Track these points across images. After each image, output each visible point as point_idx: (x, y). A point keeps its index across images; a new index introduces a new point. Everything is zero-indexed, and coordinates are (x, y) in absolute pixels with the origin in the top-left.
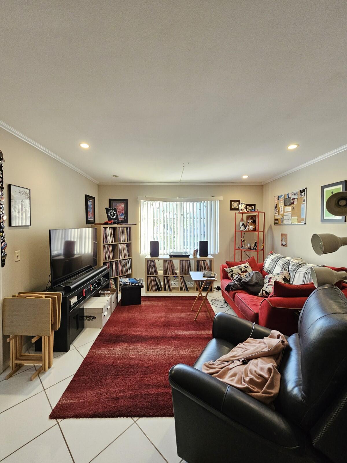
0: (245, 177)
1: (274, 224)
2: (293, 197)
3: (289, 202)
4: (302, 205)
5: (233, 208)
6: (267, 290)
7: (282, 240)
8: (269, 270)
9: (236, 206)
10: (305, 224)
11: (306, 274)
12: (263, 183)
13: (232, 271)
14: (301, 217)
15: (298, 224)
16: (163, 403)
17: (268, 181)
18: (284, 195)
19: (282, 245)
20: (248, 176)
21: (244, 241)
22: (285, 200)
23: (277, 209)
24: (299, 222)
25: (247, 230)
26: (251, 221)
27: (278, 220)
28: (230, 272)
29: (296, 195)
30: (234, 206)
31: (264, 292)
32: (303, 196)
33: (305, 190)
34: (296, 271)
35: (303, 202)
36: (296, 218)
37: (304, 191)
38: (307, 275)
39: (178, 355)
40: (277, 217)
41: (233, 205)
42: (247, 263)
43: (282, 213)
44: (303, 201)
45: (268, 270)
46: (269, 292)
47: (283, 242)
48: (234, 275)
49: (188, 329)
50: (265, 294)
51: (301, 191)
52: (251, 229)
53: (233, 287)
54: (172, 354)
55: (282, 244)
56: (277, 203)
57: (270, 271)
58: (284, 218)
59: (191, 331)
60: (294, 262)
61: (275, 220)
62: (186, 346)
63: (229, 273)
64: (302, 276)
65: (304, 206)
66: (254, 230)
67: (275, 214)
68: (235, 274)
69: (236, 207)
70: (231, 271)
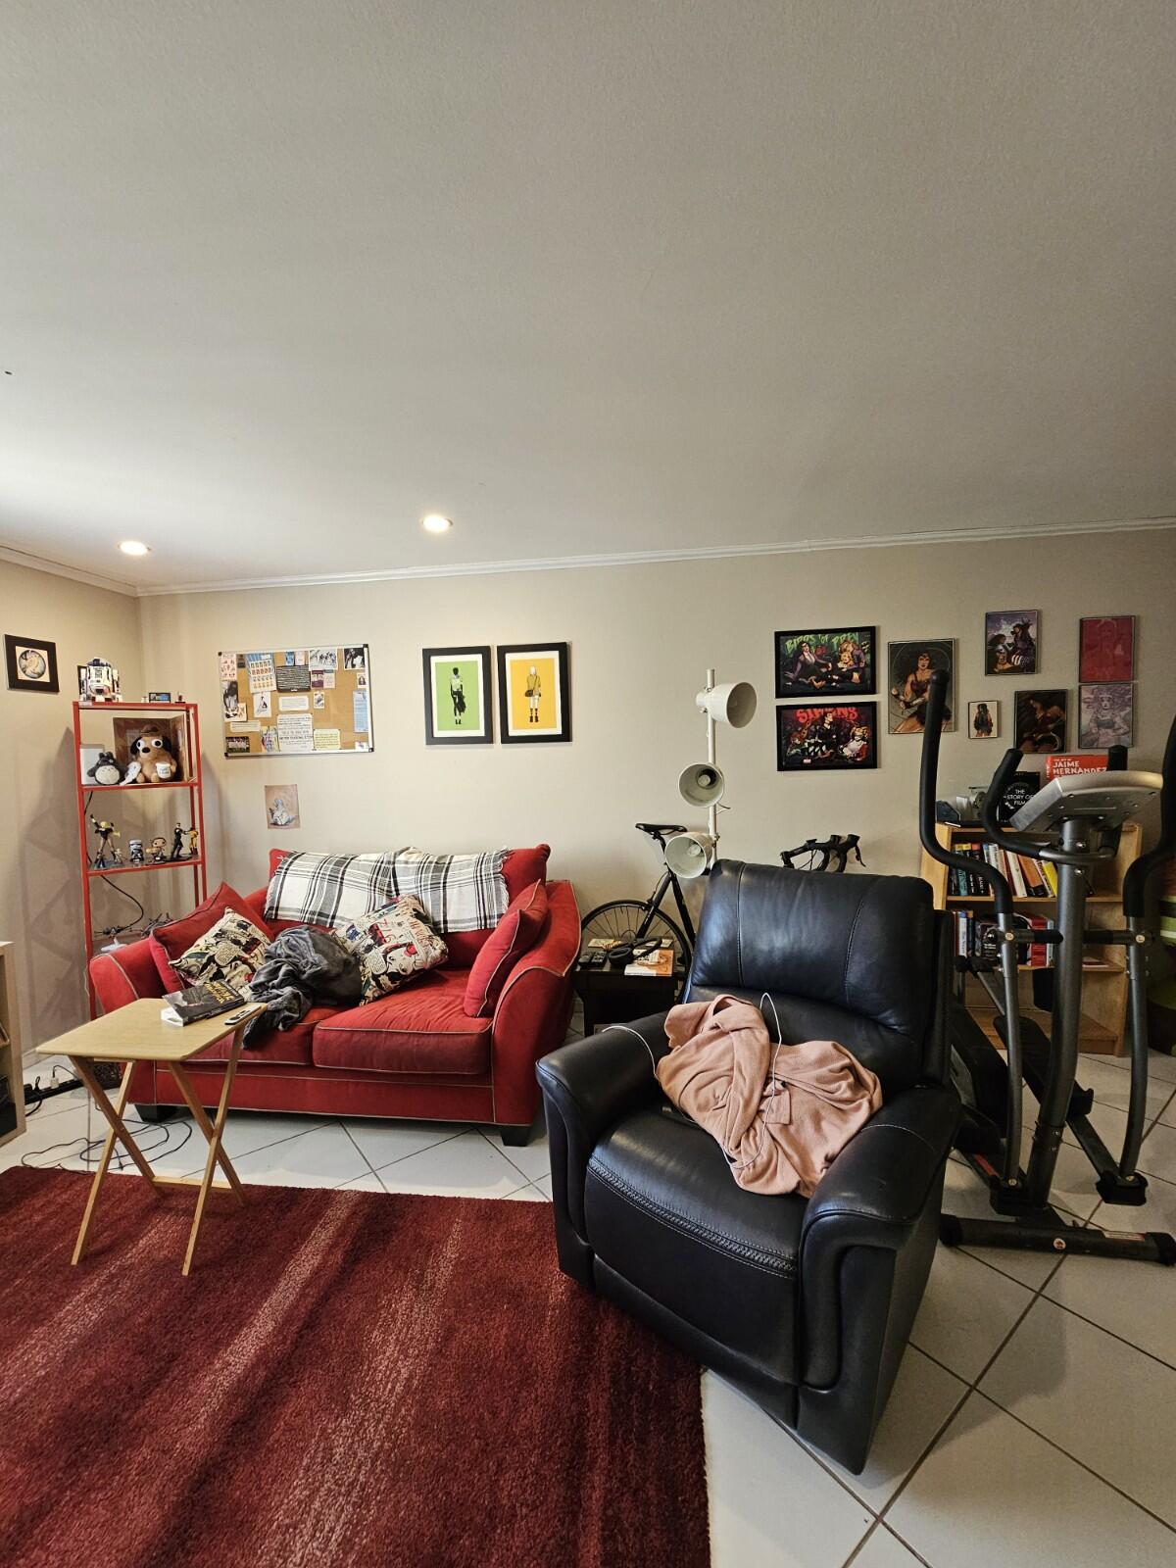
0: (133, 549)
1: (226, 755)
2: (314, 665)
3: (294, 678)
4: (357, 696)
5: (21, 676)
6: (393, 969)
7: (273, 808)
8: (318, 910)
9: (38, 670)
10: (372, 749)
11: (481, 880)
12: (139, 590)
13: (211, 959)
14: (357, 730)
15: (343, 751)
16: (652, 1534)
17: (176, 589)
18: (272, 654)
19: (275, 824)
20: (149, 549)
21: (109, 831)
22: (280, 671)
23: (237, 701)
24: (347, 745)
25: (134, 781)
26: (157, 743)
27: (245, 739)
28: (205, 967)
29: (329, 660)
30: (28, 671)
31: (384, 980)
32: (357, 668)
33: (365, 650)
34: (445, 883)
35: (359, 687)
36: (336, 731)
37: (360, 652)
38: (485, 884)
39: (397, 1409)
40: (238, 729)
41: (24, 662)
42: (227, 910)
43: (268, 713)
44: (360, 684)
45: (313, 913)
46: (403, 970)
47: (277, 814)
48: (225, 971)
49: (237, 1320)
50: (389, 983)
51: (347, 651)
52: (163, 776)
53: (289, 1010)
54: (376, 1445)
55: (272, 821)
56: (235, 678)
57: (320, 914)
58: (277, 733)
59: (259, 1305)
60: (413, 863)
61: (230, 739)
62: (356, 1356)
63: (202, 971)
64: (470, 891)
65: (364, 697)
66: (177, 777)
67: (228, 716)
68: (228, 969)
69: (40, 675)
70: (205, 961)
